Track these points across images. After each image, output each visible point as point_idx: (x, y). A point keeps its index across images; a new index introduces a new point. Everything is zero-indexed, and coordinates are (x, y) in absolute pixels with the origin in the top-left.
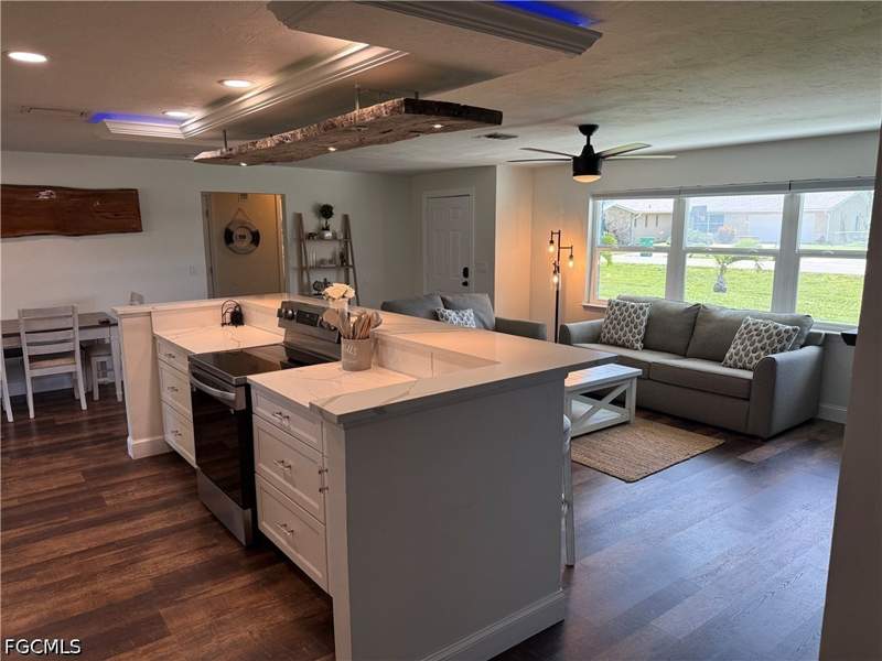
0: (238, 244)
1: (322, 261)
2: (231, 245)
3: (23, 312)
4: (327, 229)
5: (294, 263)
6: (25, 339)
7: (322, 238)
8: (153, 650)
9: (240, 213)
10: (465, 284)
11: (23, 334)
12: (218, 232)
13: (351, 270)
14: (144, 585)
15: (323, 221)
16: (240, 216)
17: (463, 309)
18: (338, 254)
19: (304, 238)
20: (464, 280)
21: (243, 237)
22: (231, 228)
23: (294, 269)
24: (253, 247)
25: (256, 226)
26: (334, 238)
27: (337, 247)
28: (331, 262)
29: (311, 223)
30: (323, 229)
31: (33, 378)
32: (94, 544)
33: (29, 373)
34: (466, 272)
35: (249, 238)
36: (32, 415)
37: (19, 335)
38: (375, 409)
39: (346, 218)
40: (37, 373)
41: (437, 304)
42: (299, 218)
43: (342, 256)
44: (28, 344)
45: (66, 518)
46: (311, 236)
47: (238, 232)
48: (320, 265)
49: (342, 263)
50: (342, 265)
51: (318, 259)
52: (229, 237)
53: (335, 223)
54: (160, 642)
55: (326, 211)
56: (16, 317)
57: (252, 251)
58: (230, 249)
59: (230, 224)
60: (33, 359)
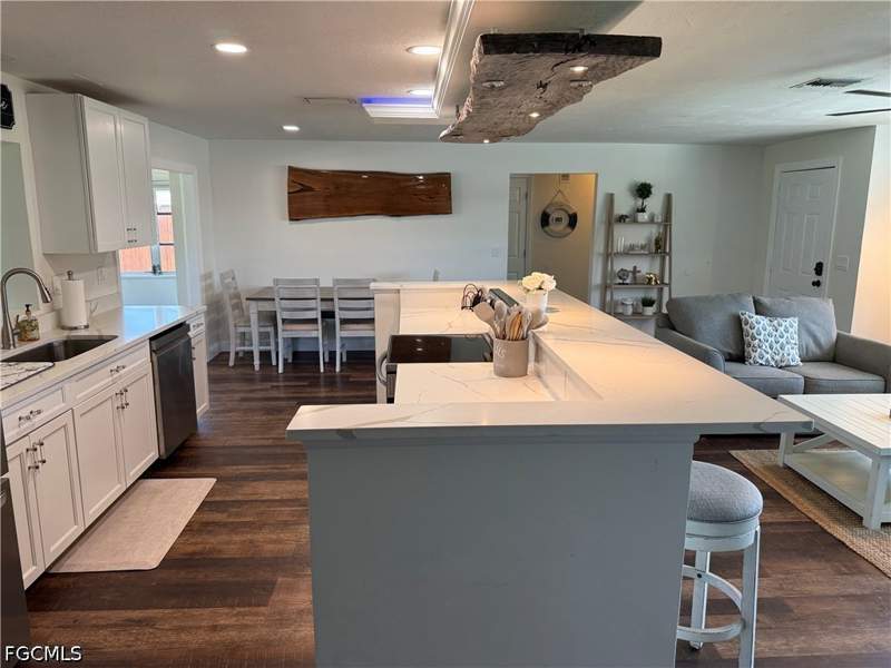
0: (553, 227)
1: (632, 247)
2: (547, 229)
3: (337, 281)
4: (643, 210)
5: (599, 247)
6: (337, 305)
7: (635, 221)
8: (244, 615)
9: (560, 195)
10: (817, 284)
11: (336, 300)
12: (535, 216)
13: (667, 258)
14: (287, 547)
15: (640, 201)
16: (559, 198)
17: (782, 317)
18: (654, 238)
19: (615, 220)
20: (816, 278)
21: (558, 220)
22: (548, 210)
23: (599, 254)
24: (569, 230)
25: (574, 208)
26: (652, 221)
27: (653, 231)
28: (643, 247)
29: (624, 204)
30: (638, 211)
31: (341, 338)
32: (285, 496)
33: (340, 333)
34: (819, 269)
35: (566, 221)
36: (338, 369)
37: (332, 300)
38: (339, 431)
39: (669, 197)
40: (345, 334)
41: (743, 307)
42: (610, 198)
43: (657, 242)
44: (341, 309)
45: (288, 466)
46: (622, 219)
47: (554, 216)
48: (629, 252)
49: (657, 249)
50: (656, 252)
51: (628, 244)
52: (545, 219)
53: (654, 204)
54: (256, 609)
55: (643, 191)
56: (331, 285)
57: (565, 236)
58: (546, 232)
59: (548, 206)
60: (344, 322)
